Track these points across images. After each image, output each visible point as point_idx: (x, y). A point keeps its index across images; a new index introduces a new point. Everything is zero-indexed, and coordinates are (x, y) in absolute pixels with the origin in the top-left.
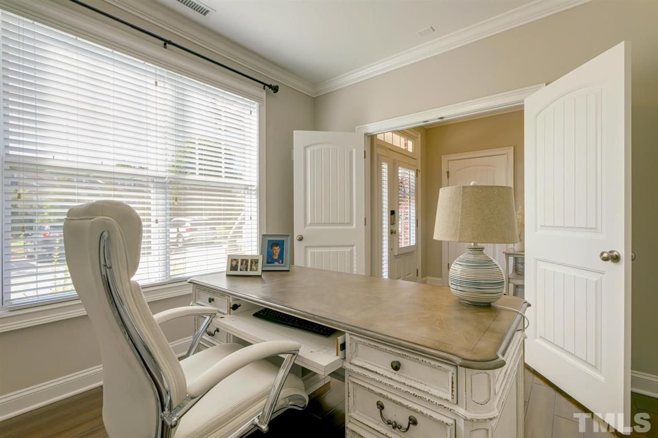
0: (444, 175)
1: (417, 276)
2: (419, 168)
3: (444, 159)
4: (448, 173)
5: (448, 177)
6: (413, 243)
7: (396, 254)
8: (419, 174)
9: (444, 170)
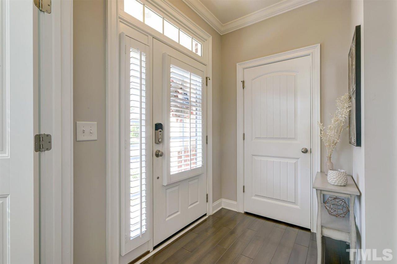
0: (239, 85)
1: (207, 201)
2: (210, 76)
3: (239, 67)
4: (243, 82)
5: (243, 88)
6: (199, 164)
7: (165, 185)
8: (210, 82)
9: (239, 78)
